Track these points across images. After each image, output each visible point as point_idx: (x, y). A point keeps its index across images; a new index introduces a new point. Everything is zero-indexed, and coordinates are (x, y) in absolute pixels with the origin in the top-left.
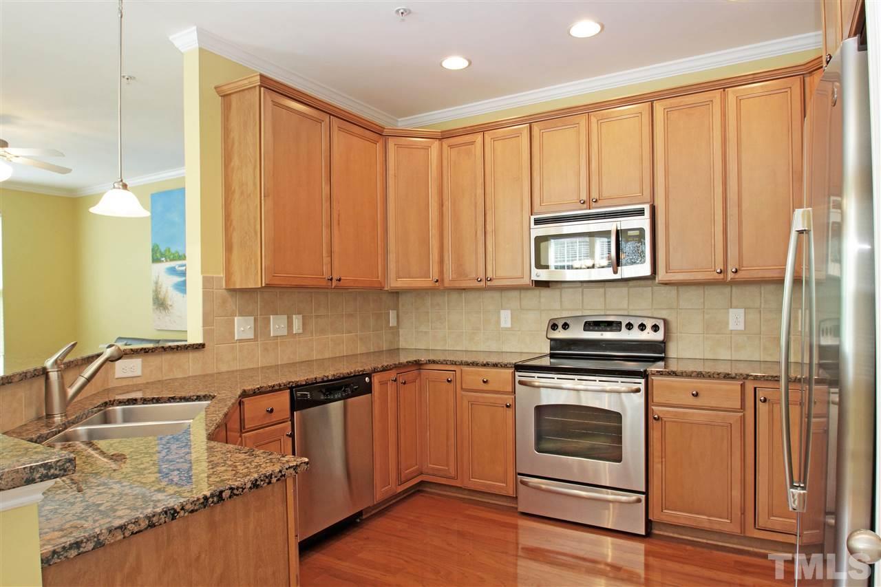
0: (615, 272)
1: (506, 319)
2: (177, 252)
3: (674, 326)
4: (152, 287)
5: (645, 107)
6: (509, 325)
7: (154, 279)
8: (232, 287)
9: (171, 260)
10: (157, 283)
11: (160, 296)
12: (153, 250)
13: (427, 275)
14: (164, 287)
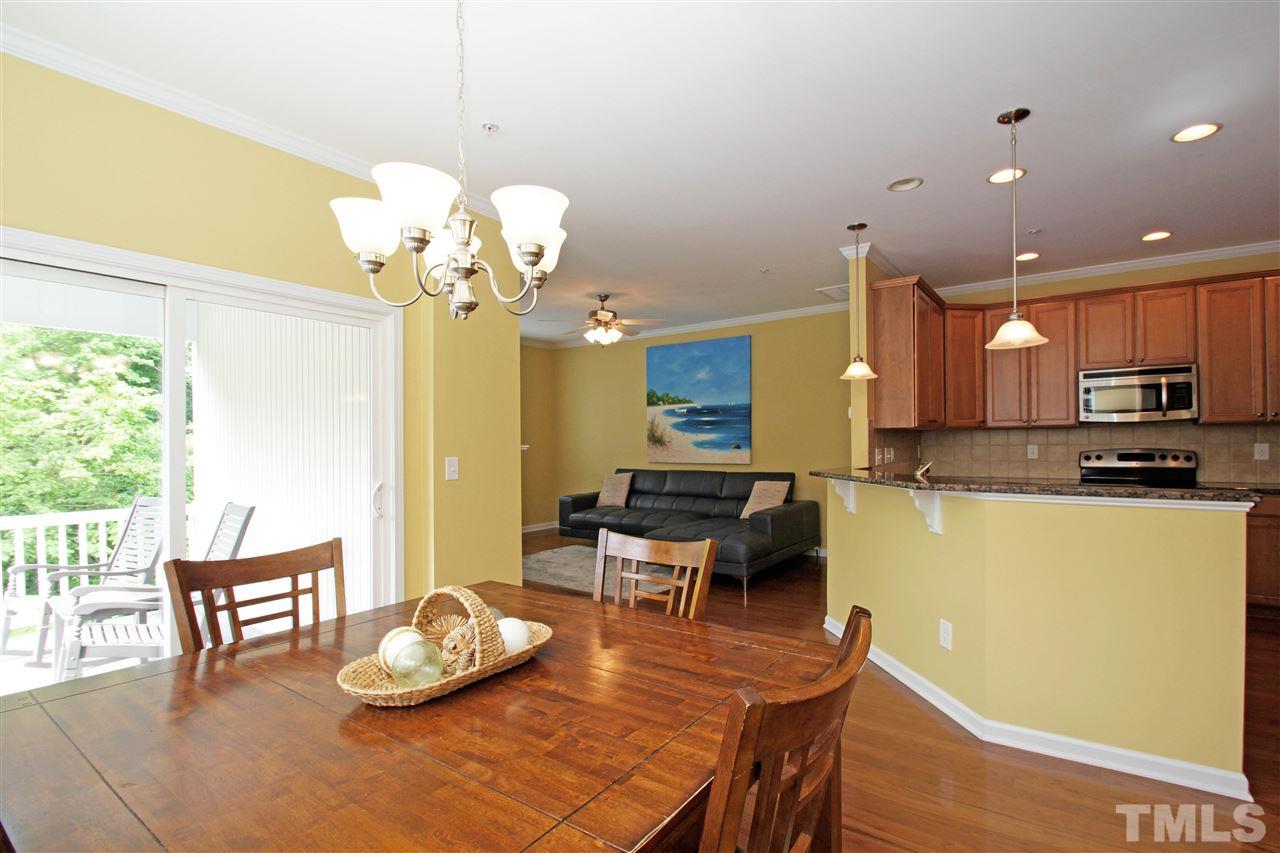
0: (1164, 415)
1: (1033, 452)
2: (677, 397)
3: (1200, 456)
4: (647, 426)
5: (1189, 290)
6: (1036, 456)
7: (649, 419)
8: (882, 427)
9: (669, 404)
10: (652, 423)
11: (656, 434)
12: (648, 395)
13: (974, 417)
14: (661, 427)
